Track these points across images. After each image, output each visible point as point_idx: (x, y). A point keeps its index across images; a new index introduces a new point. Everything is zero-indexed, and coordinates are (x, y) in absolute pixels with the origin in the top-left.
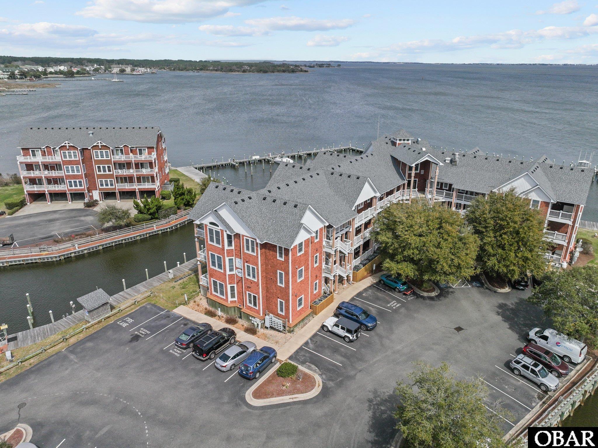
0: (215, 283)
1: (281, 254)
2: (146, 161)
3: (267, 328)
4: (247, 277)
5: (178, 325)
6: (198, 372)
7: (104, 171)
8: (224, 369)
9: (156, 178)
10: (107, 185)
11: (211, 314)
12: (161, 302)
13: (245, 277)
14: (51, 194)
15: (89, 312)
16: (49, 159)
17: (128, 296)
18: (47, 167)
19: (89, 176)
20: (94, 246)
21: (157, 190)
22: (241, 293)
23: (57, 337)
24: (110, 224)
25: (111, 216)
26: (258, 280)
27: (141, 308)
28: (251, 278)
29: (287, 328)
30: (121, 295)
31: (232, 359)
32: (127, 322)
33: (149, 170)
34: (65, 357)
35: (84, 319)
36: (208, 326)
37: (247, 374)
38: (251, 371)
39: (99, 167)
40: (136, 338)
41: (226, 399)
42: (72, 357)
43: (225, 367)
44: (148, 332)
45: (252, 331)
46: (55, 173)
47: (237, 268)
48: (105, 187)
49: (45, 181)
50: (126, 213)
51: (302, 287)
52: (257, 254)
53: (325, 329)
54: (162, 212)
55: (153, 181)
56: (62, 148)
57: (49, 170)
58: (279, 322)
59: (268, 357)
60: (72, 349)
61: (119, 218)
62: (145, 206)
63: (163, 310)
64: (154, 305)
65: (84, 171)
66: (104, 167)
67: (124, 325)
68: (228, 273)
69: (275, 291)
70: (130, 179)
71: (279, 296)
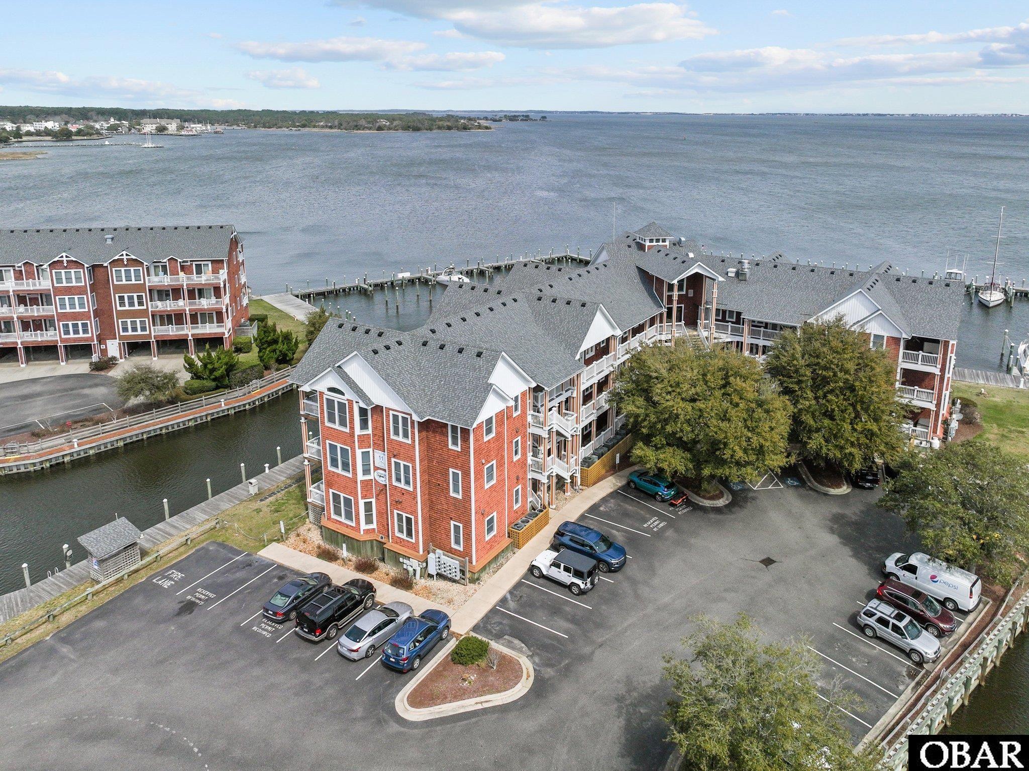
0: (336, 497)
1: (455, 439)
2: (209, 284)
3: (431, 576)
4: (395, 483)
5: (267, 579)
6: (306, 666)
7: (131, 304)
8: (354, 656)
9: (225, 315)
10: (134, 329)
11: (328, 556)
12: (236, 539)
13: (391, 485)
14: (27, 349)
15: (101, 562)
16: (28, 285)
17: (172, 531)
18: (22, 299)
19: (103, 314)
20: (109, 440)
21: (227, 335)
22: (383, 514)
23: (36, 613)
24: (141, 399)
25: (143, 385)
26: (415, 488)
27: (197, 551)
28: (402, 485)
29: (468, 575)
30: (159, 529)
31: (369, 635)
32: (171, 579)
33: (213, 300)
34: (52, 651)
35: (89, 576)
36: (324, 579)
37: (397, 662)
38: (404, 656)
39: (122, 298)
40: (188, 607)
41: (359, 712)
42: (65, 650)
43: (356, 651)
44: (212, 595)
45: (404, 582)
46: (38, 310)
47: (376, 468)
48: (130, 333)
49: (17, 325)
50: (170, 379)
51: (493, 498)
52: (413, 441)
53: (536, 573)
54: (237, 376)
55: (220, 319)
56: (53, 265)
57: (26, 305)
58: (452, 564)
59: (435, 628)
60: (65, 635)
61: (158, 388)
62: (205, 365)
63: (238, 553)
64: (222, 545)
65: (93, 305)
66: (131, 298)
67: (166, 584)
68: (360, 477)
69: (445, 507)
70: (177, 318)
71: (452, 515)
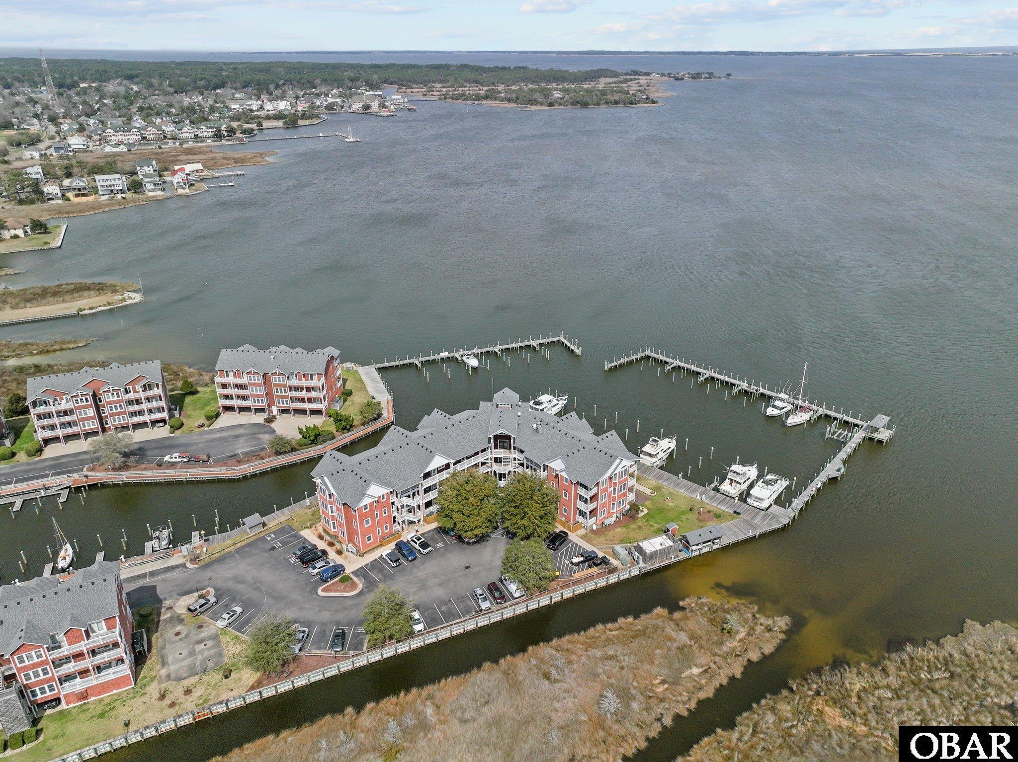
0: (325, 518)
2: (315, 386)
3: (349, 552)
4: (338, 519)
5: (299, 543)
6: (300, 574)
9: (323, 400)
10: (283, 403)
14: (239, 408)
15: (249, 528)
16: (239, 380)
18: (237, 386)
19: (269, 395)
21: (324, 410)
22: (337, 527)
26: (343, 522)
27: (282, 527)
29: (360, 553)
30: (272, 516)
31: (318, 569)
32: (271, 537)
33: (318, 393)
34: (234, 555)
35: (246, 532)
36: (315, 546)
37: (323, 578)
40: (273, 548)
42: (237, 556)
43: (313, 573)
44: (281, 546)
45: (339, 552)
46: (243, 392)
47: (335, 512)
48: (281, 405)
49: (235, 397)
52: (342, 508)
53: (382, 557)
54: (320, 439)
56: (248, 373)
57: (238, 389)
58: (354, 550)
59: (339, 570)
60: (238, 551)
62: (307, 433)
63: (294, 531)
64: (290, 527)
65: (265, 391)
66: (281, 390)
67: (269, 538)
68: (330, 514)
69: (353, 530)
70: (302, 400)
71: (355, 534)
